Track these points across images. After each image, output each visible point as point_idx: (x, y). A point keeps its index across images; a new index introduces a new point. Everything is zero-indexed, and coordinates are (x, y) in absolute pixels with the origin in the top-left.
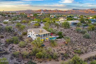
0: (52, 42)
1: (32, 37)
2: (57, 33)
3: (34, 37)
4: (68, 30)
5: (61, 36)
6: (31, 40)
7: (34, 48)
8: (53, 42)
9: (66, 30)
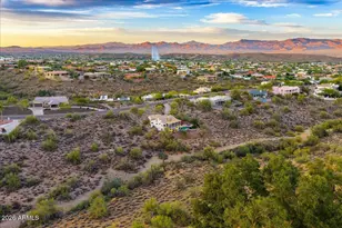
0: (183, 134)
1: (157, 126)
2: (190, 119)
3: (160, 127)
4: (207, 114)
5: (196, 124)
6: (157, 131)
7: (163, 140)
8: (185, 133)
9: (204, 115)
